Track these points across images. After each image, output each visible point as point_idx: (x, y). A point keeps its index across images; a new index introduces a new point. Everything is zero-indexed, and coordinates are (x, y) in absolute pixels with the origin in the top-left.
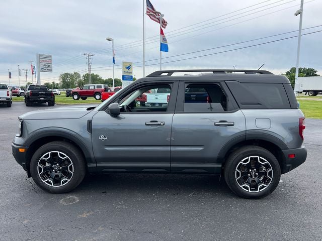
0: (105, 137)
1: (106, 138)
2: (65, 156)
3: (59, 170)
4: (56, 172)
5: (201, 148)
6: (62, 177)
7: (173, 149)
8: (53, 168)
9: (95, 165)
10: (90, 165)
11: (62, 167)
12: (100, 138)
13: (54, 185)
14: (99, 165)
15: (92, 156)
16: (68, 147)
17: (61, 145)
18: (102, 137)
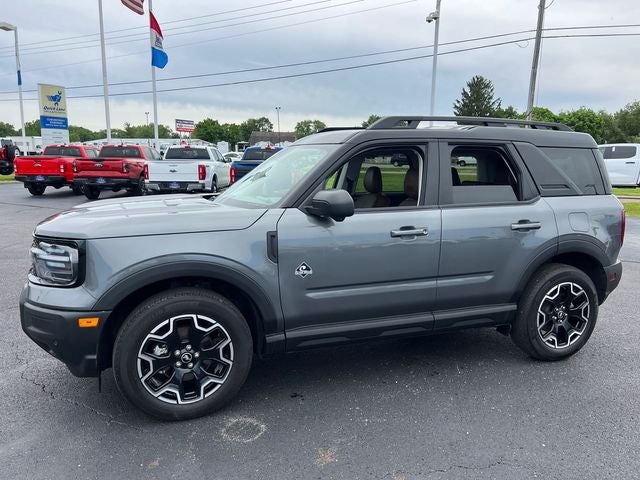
0: (307, 269)
1: (311, 272)
2: (212, 324)
3: (194, 361)
4: (184, 366)
5: (489, 277)
6: (203, 376)
7: (442, 282)
8: (179, 358)
9: (281, 337)
10: (271, 338)
11: (201, 353)
12: (297, 273)
13: (182, 399)
14: (291, 334)
15: (279, 315)
16: (219, 302)
17: (200, 299)
18: (302, 271)
